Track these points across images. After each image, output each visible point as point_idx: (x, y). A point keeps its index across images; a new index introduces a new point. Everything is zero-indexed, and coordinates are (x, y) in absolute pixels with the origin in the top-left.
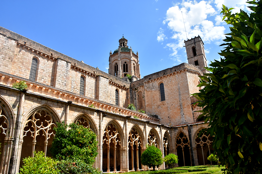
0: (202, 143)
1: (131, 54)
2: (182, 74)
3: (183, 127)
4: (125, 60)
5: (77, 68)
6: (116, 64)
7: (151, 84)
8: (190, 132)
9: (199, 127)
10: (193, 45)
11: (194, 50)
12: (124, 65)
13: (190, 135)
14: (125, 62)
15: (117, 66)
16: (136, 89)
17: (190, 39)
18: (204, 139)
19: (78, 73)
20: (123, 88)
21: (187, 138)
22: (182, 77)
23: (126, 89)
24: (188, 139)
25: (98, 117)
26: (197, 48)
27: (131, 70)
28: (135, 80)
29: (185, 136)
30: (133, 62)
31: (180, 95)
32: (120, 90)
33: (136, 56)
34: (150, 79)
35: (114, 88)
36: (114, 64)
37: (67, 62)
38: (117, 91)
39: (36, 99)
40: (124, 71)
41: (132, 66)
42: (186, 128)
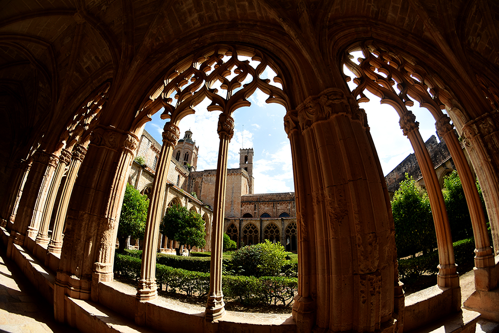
0: (248, 234)
1: (194, 147)
2: (238, 176)
3: (235, 220)
4: (187, 150)
5: (154, 148)
6: (179, 151)
7: (209, 178)
8: (240, 224)
9: (248, 222)
10: (246, 154)
11: (246, 159)
12: (186, 154)
13: (240, 227)
14: (187, 152)
15: (180, 153)
16: (194, 179)
17: (245, 149)
18: (251, 232)
19: (154, 152)
20: (184, 175)
21: (236, 229)
22: (237, 179)
23: (185, 177)
24: (238, 230)
25: (185, 202)
26: (249, 158)
27: (191, 160)
28: (193, 170)
29: (236, 227)
30: (193, 154)
31: (233, 193)
32: (181, 176)
33: (197, 149)
34: (209, 173)
35: (178, 173)
36: (177, 151)
37: (149, 141)
38: (179, 176)
39: (148, 176)
40: (185, 160)
41: (193, 157)
42: (238, 221)
